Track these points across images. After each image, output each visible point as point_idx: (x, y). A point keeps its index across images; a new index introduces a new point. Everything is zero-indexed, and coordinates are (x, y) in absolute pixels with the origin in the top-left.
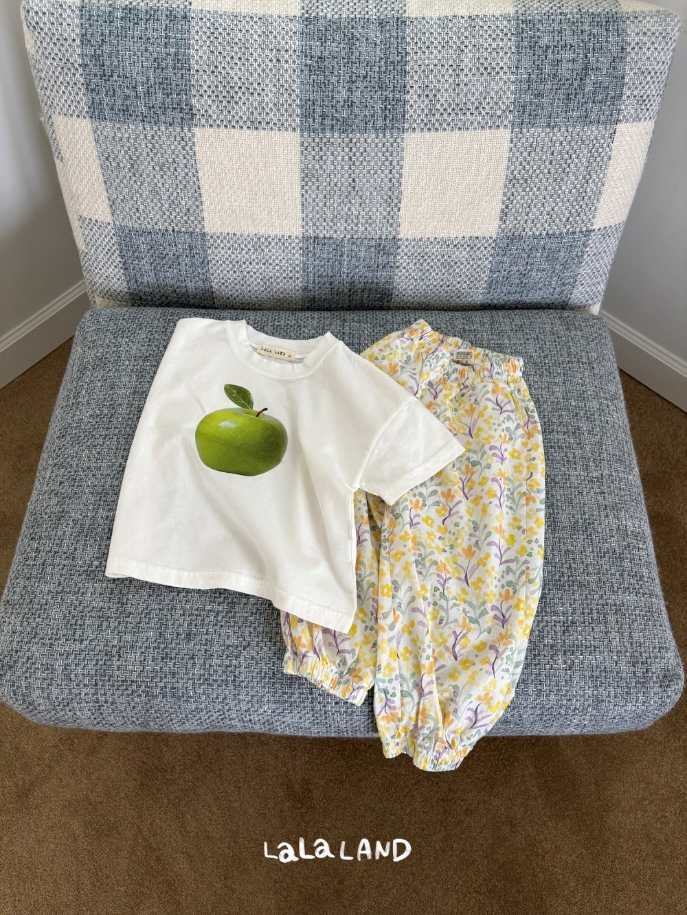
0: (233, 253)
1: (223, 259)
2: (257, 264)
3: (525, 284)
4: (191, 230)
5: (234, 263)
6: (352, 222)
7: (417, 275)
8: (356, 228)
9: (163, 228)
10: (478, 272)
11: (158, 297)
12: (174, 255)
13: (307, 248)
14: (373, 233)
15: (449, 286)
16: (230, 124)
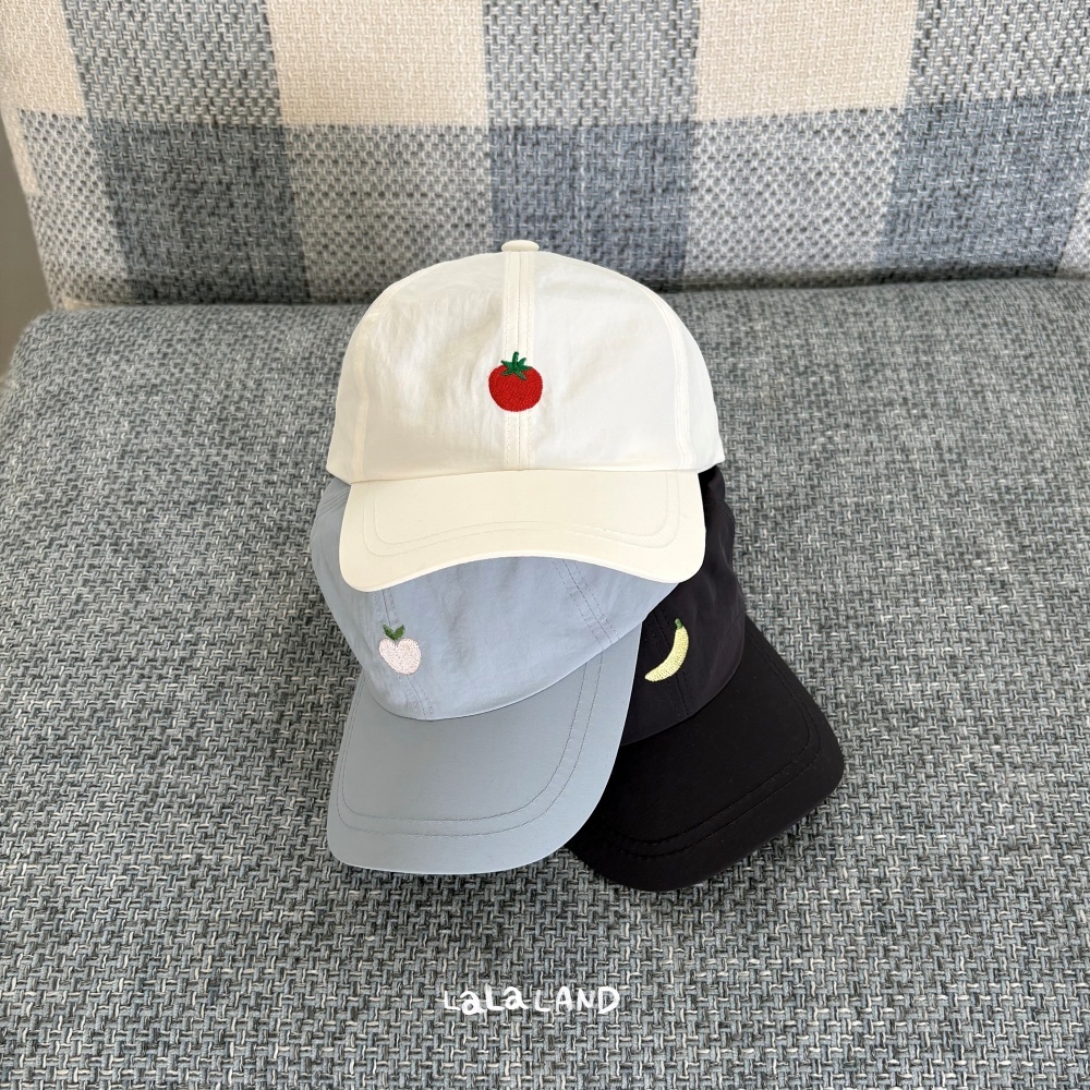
0: (345, 173)
1: (324, 188)
2: (396, 195)
3: (968, 219)
4: (251, 120)
5: (347, 195)
6: (596, 88)
7: (736, 206)
8: (602, 102)
9: (193, 118)
10: (867, 194)
11: (191, 286)
12: (220, 183)
13: (501, 155)
14: (640, 111)
15: (804, 230)
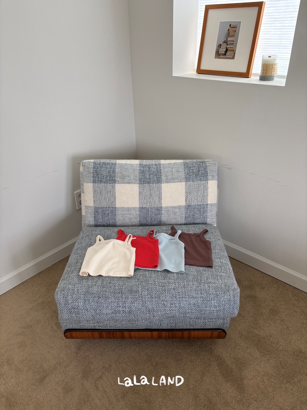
0: (122, 212)
1: (120, 214)
2: (128, 215)
3: (194, 218)
4: (112, 206)
7: (167, 216)
8: (152, 205)
9: (106, 206)
10: (182, 215)
12: (108, 213)
13: (140, 210)
14: (156, 206)
15: (175, 219)
16: (124, 183)
